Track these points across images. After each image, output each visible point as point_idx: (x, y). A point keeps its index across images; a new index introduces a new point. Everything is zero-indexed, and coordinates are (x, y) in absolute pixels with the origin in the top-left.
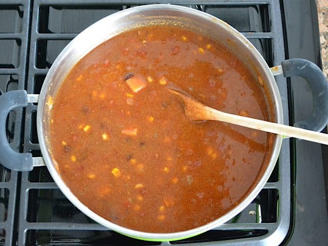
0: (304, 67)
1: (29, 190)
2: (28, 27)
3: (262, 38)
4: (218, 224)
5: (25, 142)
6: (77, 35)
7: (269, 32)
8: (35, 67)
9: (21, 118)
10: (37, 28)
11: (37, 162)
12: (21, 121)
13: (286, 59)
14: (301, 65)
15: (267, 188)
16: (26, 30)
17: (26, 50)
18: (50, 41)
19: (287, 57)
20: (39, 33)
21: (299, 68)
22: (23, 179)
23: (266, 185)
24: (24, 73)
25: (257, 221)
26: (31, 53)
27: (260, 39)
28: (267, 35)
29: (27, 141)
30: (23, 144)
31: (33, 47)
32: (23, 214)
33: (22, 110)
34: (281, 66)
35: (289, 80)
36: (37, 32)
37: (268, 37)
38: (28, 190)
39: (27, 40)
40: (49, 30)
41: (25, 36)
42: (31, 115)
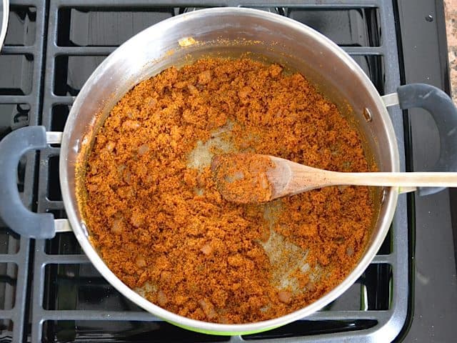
0: (428, 95)
1: (46, 266)
2: (42, 38)
3: (369, 55)
4: (308, 312)
5: (39, 199)
6: (115, 50)
7: (379, 46)
8: (53, 94)
9: (34, 164)
10: (55, 38)
11: (60, 226)
12: (33, 169)
13: (401, 85)
14: (424, 93)
15: (376, 262)
16: (40, 42)
17: (40, 70)
18: (72, 57)
19: (403, 82)
20: (58, 45)
21: (421, 96)
22: (37, 250)
23: (375, 259)
24: (38, 102)
25: (362, 308)
26: (47, 74)
27: (366, 56)
28: (375, 51)
29: (43, 197)
30: (37, 200)
31: (51, 66)
32: (38, 298)
33: (35, 154)
34: (396, 94)
35: (405, 113)
36: (55, 44)
37: (377, 54)
38: (44, 265)
39: (41, 55)
40: (71, 42)
41: (39, 50)
42: (47, 161)
